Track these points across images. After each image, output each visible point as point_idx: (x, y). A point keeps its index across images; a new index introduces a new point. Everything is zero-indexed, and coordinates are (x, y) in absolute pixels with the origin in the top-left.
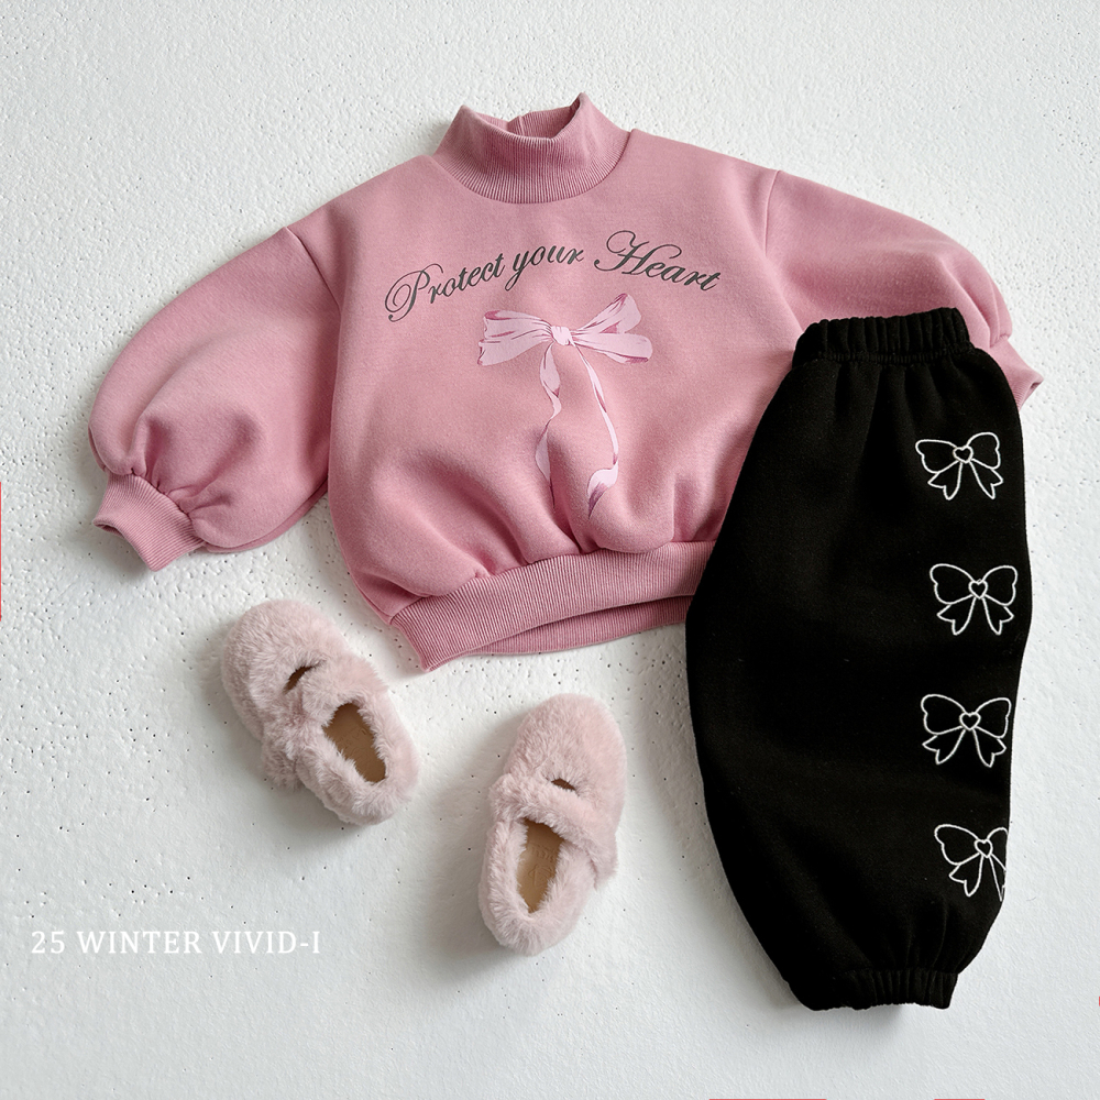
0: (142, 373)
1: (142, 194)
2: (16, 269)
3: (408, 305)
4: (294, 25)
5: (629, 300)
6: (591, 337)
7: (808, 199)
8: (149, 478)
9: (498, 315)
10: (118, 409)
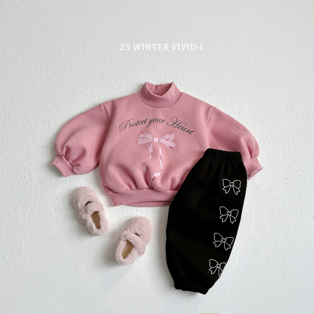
0: (67, 132)
1: (73, 90)
2: (44, 104)
3: (124, 128)
4: (112, 52)
5: (173, 133)
6: (163, 141)
7: (219, 115)
8: (65, 157)
9: (143, 133)
10: (61, 141)
